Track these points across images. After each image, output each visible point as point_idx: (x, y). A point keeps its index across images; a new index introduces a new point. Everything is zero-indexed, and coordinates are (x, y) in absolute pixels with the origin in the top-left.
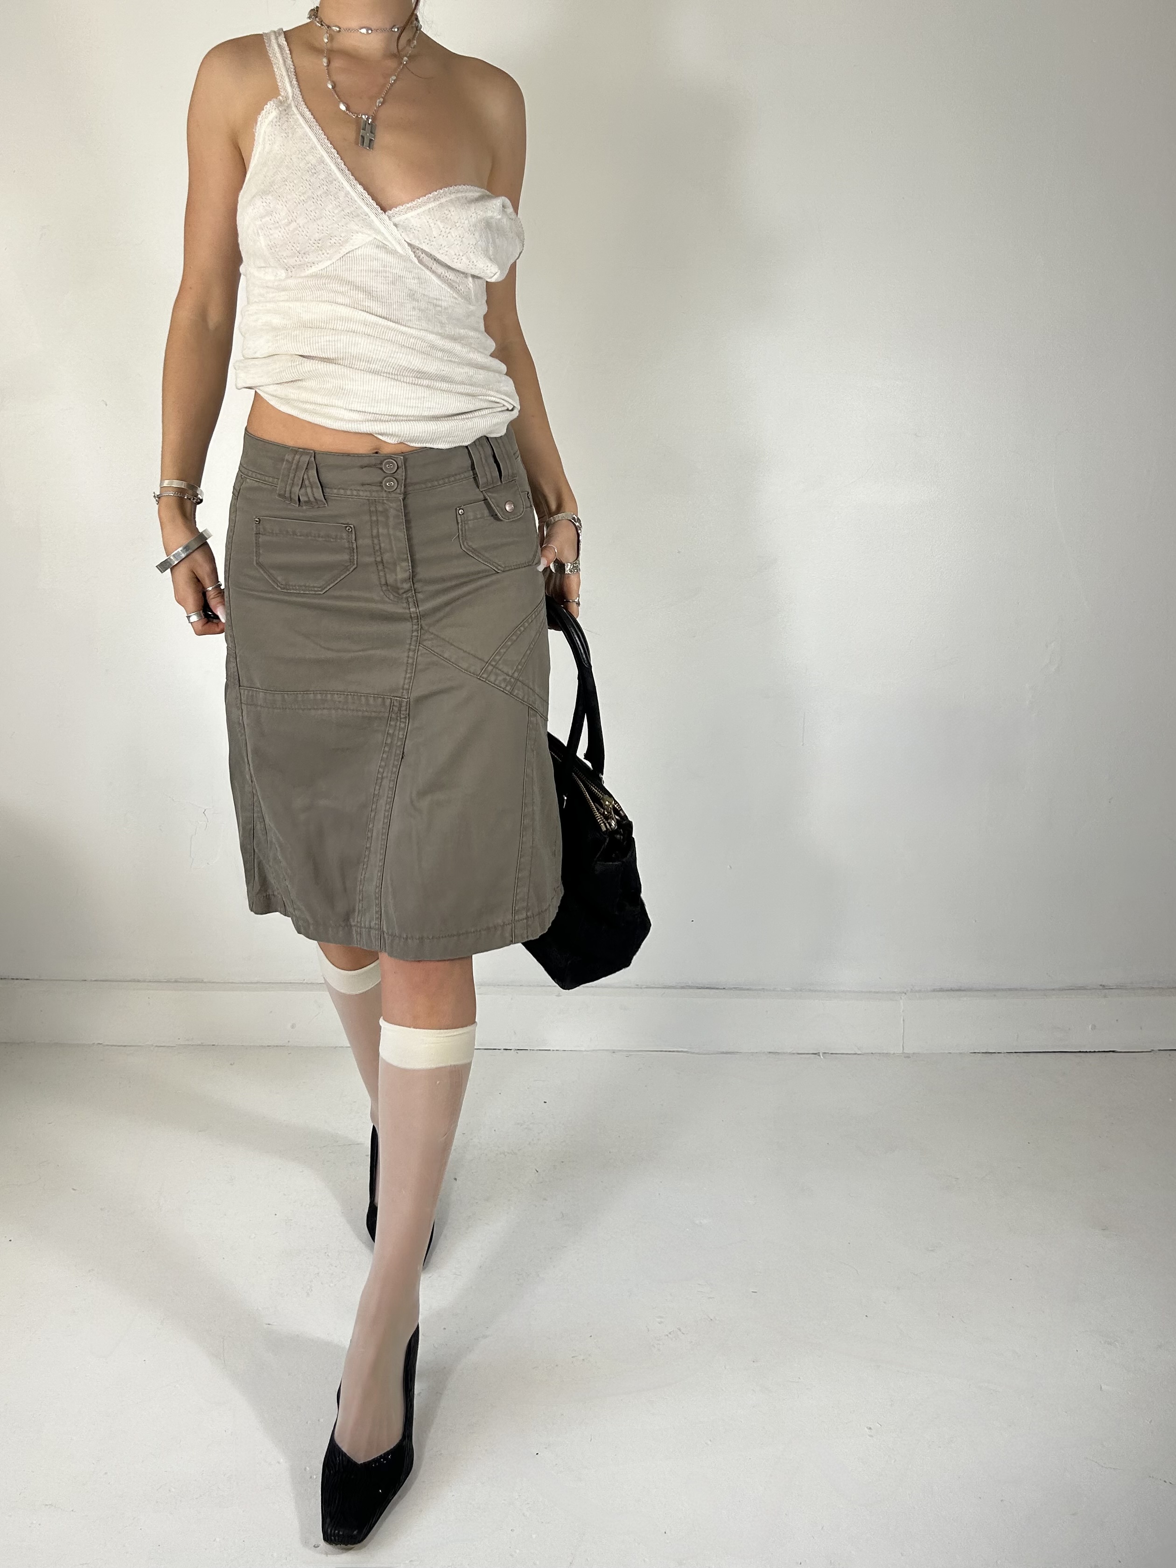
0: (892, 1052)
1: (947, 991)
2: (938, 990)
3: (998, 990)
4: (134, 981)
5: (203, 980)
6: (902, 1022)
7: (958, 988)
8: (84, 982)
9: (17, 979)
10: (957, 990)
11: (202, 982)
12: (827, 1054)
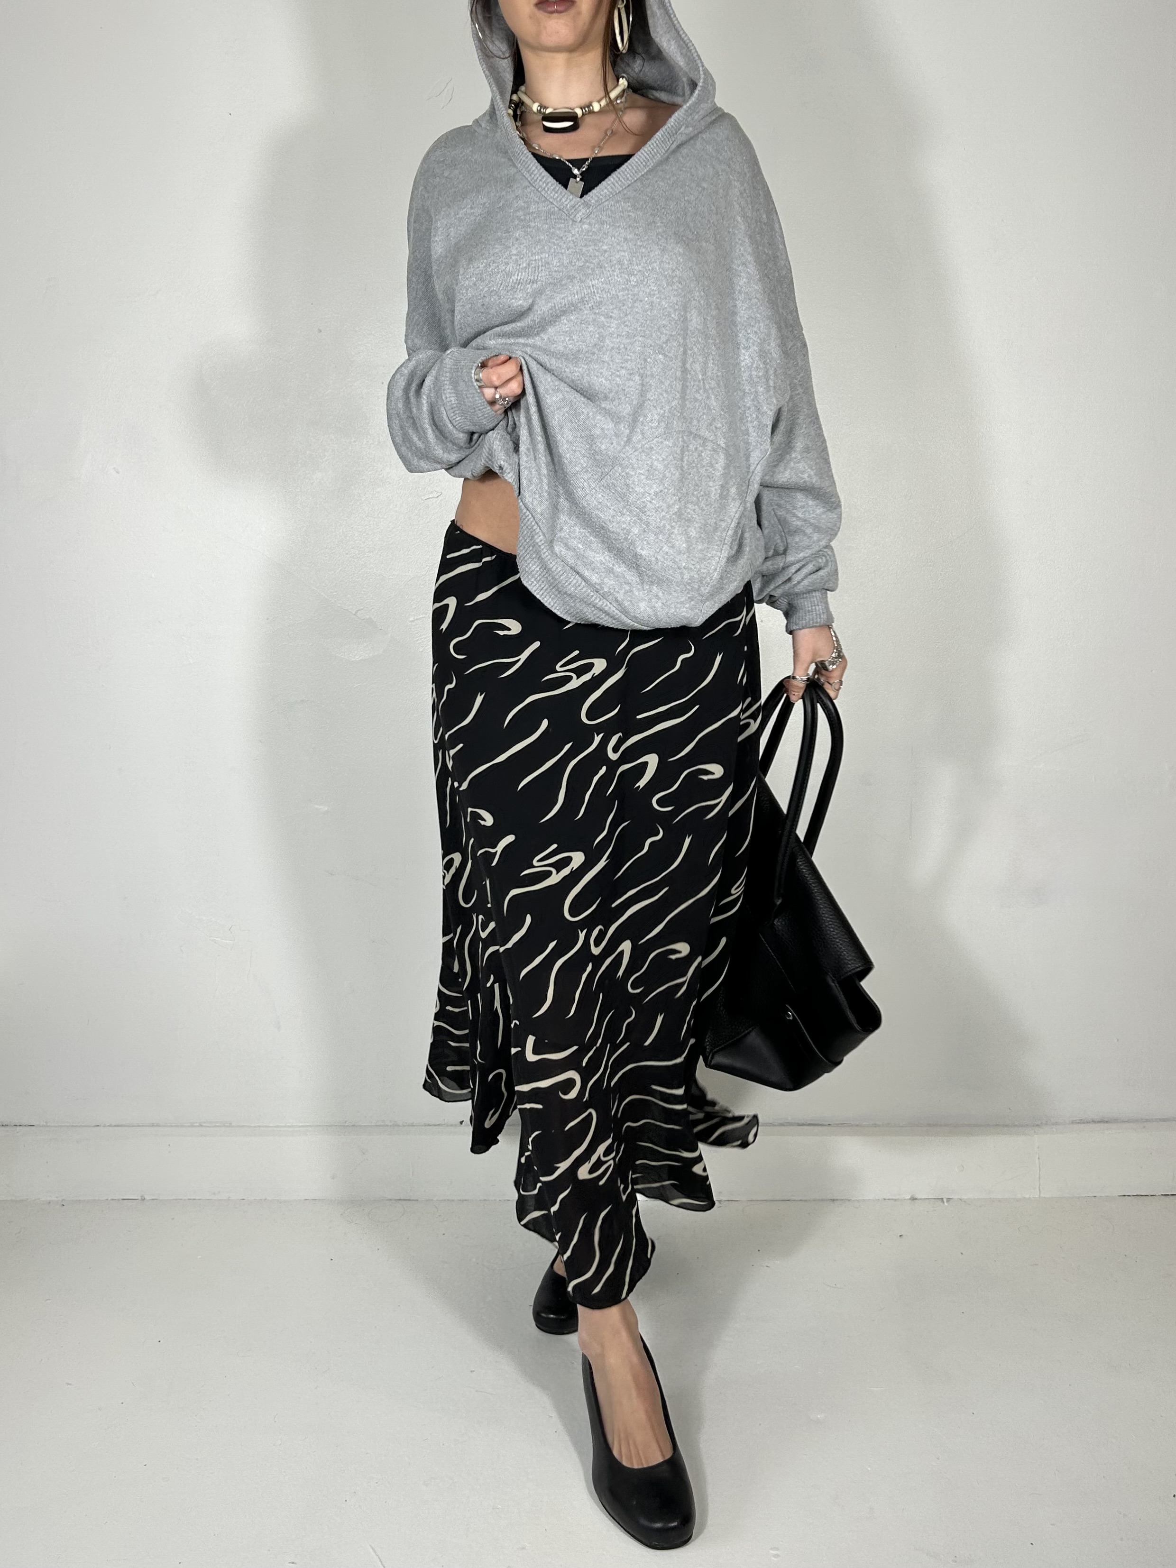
0: (1027, 1196)
1: (1088, 1122)
2: (1078, 1121)
3: (1147, 1121)
4: (153, 1125)
5: (231, 1124)
6: (1037, 1161)
7: (1100, 1120)
8: (98, 1128)
9: (20, 1125)
10: (1099, 1122)
11: (230, 1125)
12: (951, 1201)
